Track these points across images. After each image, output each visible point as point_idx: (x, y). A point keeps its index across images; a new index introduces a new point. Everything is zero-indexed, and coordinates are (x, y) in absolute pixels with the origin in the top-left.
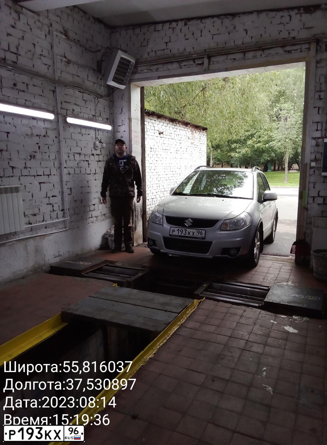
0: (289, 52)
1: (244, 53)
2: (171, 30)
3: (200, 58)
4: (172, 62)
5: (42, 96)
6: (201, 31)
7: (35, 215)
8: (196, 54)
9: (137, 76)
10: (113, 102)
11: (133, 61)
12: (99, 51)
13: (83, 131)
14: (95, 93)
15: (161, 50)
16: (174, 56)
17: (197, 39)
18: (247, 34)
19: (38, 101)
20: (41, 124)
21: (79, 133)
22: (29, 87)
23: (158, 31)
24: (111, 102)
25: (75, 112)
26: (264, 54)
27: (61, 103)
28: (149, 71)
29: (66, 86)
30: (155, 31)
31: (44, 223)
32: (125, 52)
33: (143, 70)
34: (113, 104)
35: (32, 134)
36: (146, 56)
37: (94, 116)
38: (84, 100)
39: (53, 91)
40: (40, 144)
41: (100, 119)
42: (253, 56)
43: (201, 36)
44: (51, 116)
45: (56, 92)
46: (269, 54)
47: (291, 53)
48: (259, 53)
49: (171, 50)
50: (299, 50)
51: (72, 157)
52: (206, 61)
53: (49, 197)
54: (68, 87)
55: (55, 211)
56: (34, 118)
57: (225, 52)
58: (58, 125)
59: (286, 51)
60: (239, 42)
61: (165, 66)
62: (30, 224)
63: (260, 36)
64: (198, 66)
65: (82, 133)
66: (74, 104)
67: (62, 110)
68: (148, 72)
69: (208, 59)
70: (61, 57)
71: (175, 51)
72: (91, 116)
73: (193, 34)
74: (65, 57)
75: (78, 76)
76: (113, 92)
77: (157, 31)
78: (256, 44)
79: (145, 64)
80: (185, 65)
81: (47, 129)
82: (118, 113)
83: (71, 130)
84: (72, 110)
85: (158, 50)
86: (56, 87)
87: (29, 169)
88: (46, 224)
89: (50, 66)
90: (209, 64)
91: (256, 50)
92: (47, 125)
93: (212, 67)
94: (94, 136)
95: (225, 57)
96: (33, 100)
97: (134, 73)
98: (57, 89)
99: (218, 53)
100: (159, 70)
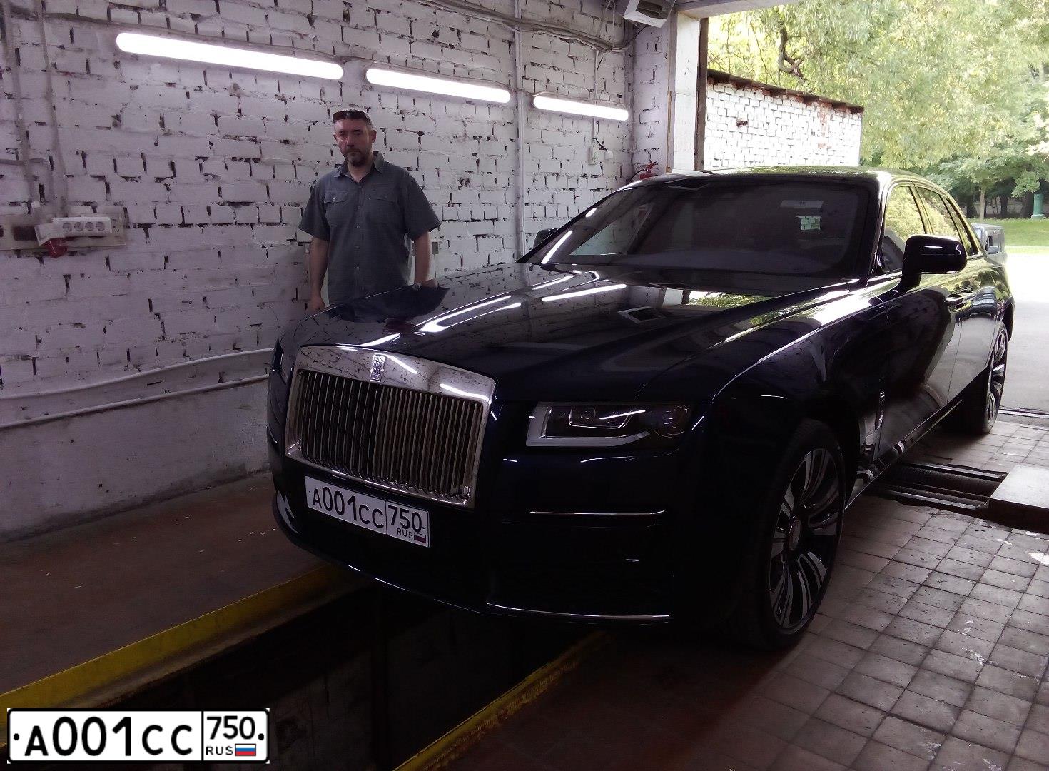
5: (486, 54)
10: (635, 56)
13: (567, 124)
14: (596, 40)
19: (478, 65)
20: (483, 113)
21: (559, 130)
22: (462, 36)
24: (630, 57)
25: (553, 84)
27: (525, 66)
29: (535, 30)
34: (634, 61)
35: (465, 135)
37: (590, 91)
38: (571, 57)
39: (508, 41)
40: (478, 157)
41: (604, 96)
44: (503, 96)
45: (515, 45)
51: (541, 182)
54: (538, 32)
56: (469, 102)
58: (516, 115)
65: (564, 130)
66: (550, 67)
67: (525, 81)
72: (584, 91)
75: (562, 6)
76: (636, 36)
81: (494, 122)
82: (645, 82)
83: (543, 123)
84: (546, 81)
86: (514, 33)
87: (458, 206)
92: (496, 115)
94: (589, 135)
96: (469, 64)
98: (517, 36)
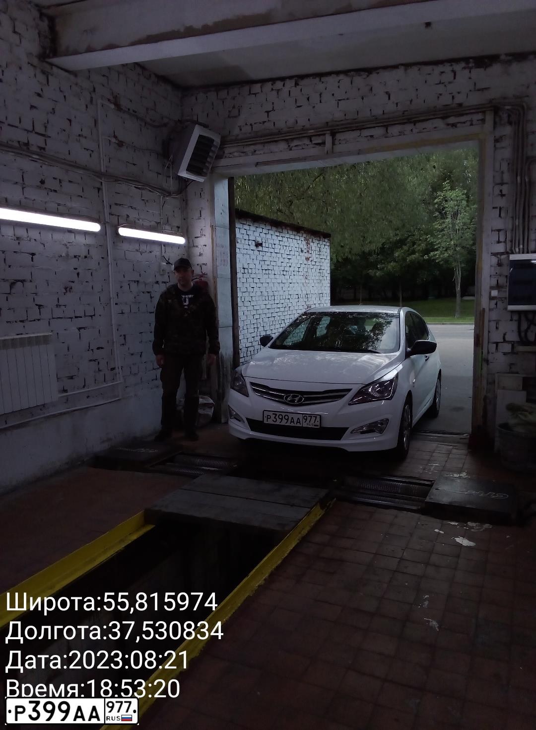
0: (454, 125)
1: (386, 127)
2: (275, 93)
3: (319, 135)
4: (276, 141)
5: (82, 197)
6: (320, 94)
7: (72, 378)
8: (314, 129)
9: (223, 162)
10: (187, 201)
11: (217, 140)
12: (165, 125)
13: (143, 247)
14: (159, 189)
15: (260, 123)
16: (279, 132)
17: (314, 107)
18: (389, 99)
19: (75, 204)
20: (81, 239)
21: (137, 250)
22: (63, 184)
23: (255, 94)
24: (184, 201)
25: (131, 218)
26: (416, 129)
27: (110, 206)
28: (242, 154)
29: (116, 181)
30: (250, 93)
31: (86, 390)
32: (205, 126)
33: (234, 152)
34: (187, 204)
35: (67, 255)
36: (236, 131)
37: (158, 223)
38: (143, 200)
39: (98, 188)
40: (79, 270)
41: (167, 227)
42: (399, 132)
43: (321, 102)
44: (95, 227)
45: (102, 191)
46: (424, 129)
47: (456, 127)
48: (408, 127)
49: (274, 123)
50: (468, 123)
51: (126, 287)
52: (328, 139)
53: (92, 350)
54: (119, 182)
55: (100, 370)
56: (70, 231)
57: (357, 126)
58: (105, 240)
59: (448, 125)
60: (378, 112)
61: (266, 147)
62: (65, 391)
63: (409, 102)
64: (317, 146)
65: (140, 250)
66: (129, 207)
67: (111, 216)
68: (241, 156)
69: (331, 137)
70: (109, 137)
71: (281, 125)
72: (153, 223)
73: (308, 99)
74: (115, 137)
75: (134, 164)
76: (186, 187)
77: (253, 94)
78: (403, 114)
79: (236, 145)
80: (296, 146)
81: (89, 245)
82: (194, 218)
83: (125, 246)
84: (126, 216)
85: (255, 123)
86: (102, 183)
87: (63, 307)
88: (89, 391)
89: (92, 151)
90: (333, 144)
91: (404, 123)
92: (89, 241)
93: (338, 148)
94: (158, 254)
95: (357, 133)
96: (69, 204)
97: (219, 157)
98: (103, 184)
99: (346, 128)
100: (257, 152)
